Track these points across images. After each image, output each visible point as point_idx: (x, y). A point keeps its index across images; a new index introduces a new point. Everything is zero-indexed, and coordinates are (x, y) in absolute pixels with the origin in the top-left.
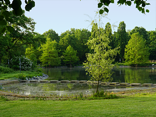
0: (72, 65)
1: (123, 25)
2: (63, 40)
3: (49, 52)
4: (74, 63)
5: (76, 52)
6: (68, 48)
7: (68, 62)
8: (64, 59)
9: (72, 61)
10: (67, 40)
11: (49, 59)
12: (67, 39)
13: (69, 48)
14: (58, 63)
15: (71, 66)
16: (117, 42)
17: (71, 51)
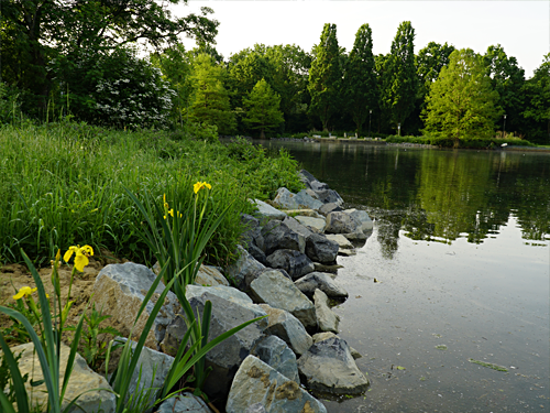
0: (265, 133)
1: (406, 34)
2: (239, 67)
3: (207, 94)
4: (272, 129)
5: (277, 97)
6: (257, 85)
7: (255, 124)
8: (244, 115)
9: (266, 124)
10: (251, 68)
11: (205, 114)
12: (250, 65)
13: (260, 85)
14: (228, 126)
15: (263, 135)
16: (390, 79)
17: (266, 96)
